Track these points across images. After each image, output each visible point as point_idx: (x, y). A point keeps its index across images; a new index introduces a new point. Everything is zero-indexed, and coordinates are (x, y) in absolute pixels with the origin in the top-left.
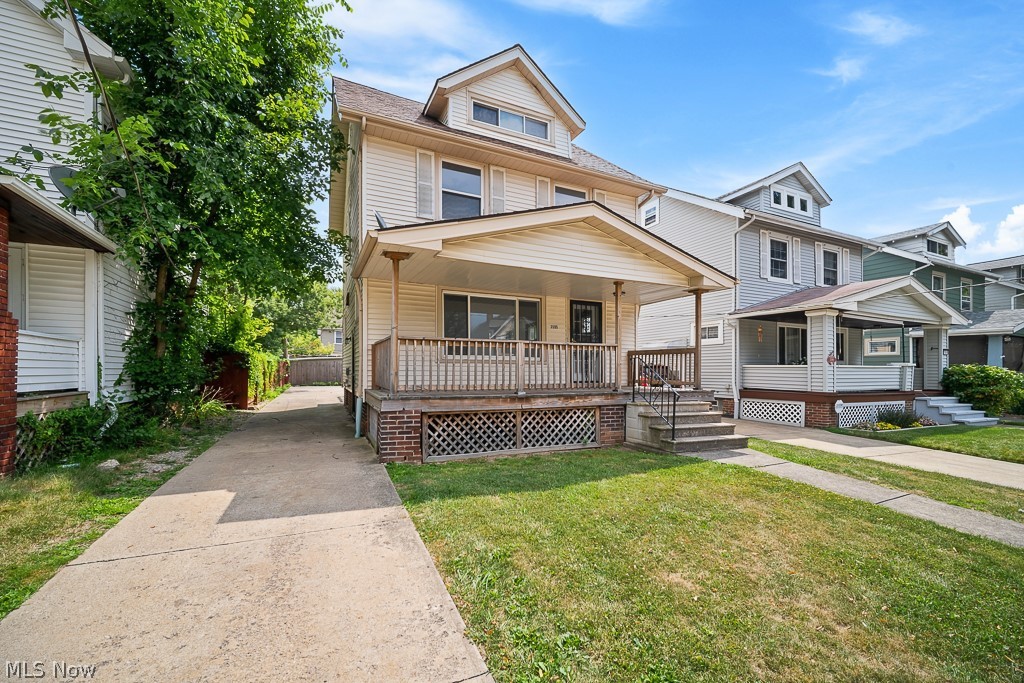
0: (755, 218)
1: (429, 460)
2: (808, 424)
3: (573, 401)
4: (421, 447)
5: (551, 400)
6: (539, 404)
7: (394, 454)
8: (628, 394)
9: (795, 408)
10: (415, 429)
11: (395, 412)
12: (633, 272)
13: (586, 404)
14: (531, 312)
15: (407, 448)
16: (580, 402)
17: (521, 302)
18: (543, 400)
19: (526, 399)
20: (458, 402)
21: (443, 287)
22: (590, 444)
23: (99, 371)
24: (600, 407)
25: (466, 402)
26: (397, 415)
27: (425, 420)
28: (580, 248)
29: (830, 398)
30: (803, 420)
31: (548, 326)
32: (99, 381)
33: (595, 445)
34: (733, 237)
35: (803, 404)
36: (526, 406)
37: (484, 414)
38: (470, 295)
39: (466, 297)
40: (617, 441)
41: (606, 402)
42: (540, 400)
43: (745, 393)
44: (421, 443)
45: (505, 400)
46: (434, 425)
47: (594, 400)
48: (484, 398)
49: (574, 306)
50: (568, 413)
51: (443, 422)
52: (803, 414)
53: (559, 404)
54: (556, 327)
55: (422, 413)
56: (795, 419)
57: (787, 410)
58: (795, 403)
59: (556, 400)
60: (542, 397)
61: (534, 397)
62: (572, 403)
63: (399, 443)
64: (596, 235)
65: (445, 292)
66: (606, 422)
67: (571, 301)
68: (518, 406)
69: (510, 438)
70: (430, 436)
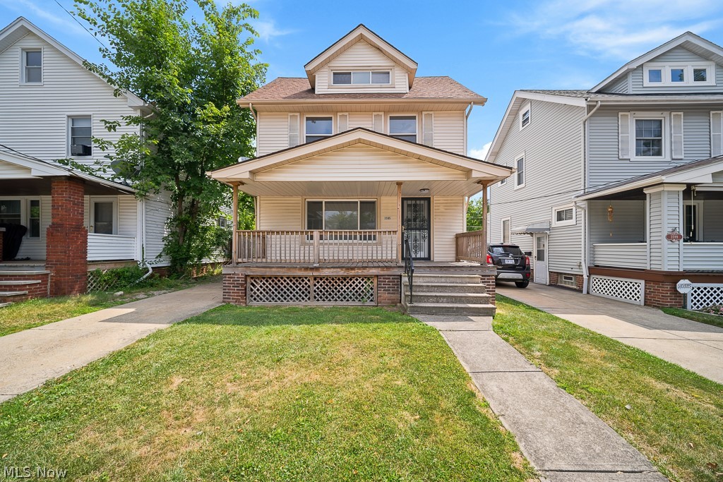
0: (599, 103)
1: (250, 304)
2: (647, 303)
3: (353, 272)
4: (246, 295)
5: (335, 270)
6: (326, 272)
7: (230, 299)
8: (402, 267)
9: (636, 286)
10: (242, 285)
11: (230, 274)
12: (407, 174)
13: (364, 274)
14: (369, 209)
15: (237, 296)
16: (360, 272)
17: (361, 202)
18: (329, 270)
19: (317, 269)
20: (268, 269)
21: (305, 197)
22: (368, 303)
23: (143, 251)
24: (377, 276)
25: (273, 269)
26: (232, 276)
27: (249, 280)
28: (358, 162)
29: (674, 277)
30: (642, 298)
31: (383, 218)
32: (143, 256)
33: (373, 304)
34: (582, 126)
35: (643, 282)
36: (316, 274)
37: (288, 278)
38: (324, 201)
39: (322, 202)
40: (393, 303)
41: (382, 273)
42: (326, 270)
43: (595, 270)
44: (246, 293)
45: (300, 269)
46: (255, 283)
47: (371, 271)
48: (285, 267)
49: (405, 202)
50: (351, 280)
51: (261, 281)
52: (642, 292)
53: (342, 273)
54: (389, 218)
55: (246, 276)
56: (636, 297)
57: (629, 287)
58: (636, 281)
59: (339, 270)
60: (328, 268)
61: (322, 268)
62: (352, 273)
63: (233, 293)
64: (373, 151)
65: (307, 200)
66: (383, 287)
67: (402, 198)
68: (310, 273)
69: (305, 294)
70: (252, 290)
